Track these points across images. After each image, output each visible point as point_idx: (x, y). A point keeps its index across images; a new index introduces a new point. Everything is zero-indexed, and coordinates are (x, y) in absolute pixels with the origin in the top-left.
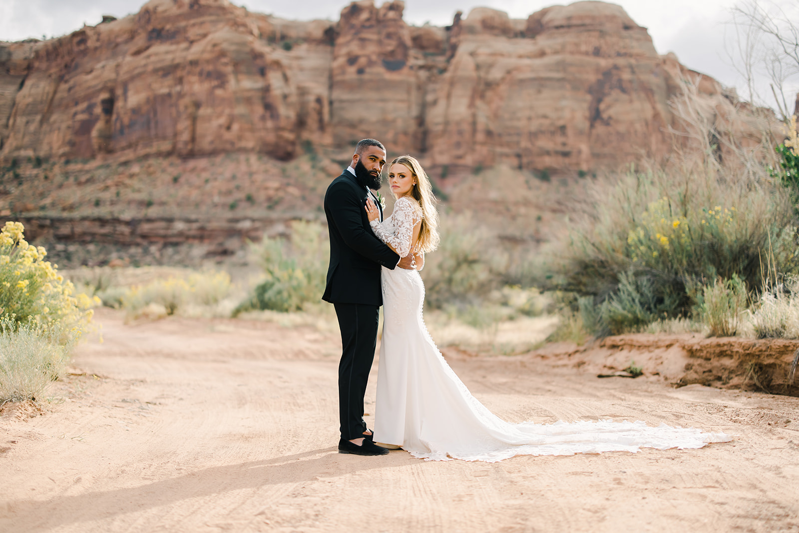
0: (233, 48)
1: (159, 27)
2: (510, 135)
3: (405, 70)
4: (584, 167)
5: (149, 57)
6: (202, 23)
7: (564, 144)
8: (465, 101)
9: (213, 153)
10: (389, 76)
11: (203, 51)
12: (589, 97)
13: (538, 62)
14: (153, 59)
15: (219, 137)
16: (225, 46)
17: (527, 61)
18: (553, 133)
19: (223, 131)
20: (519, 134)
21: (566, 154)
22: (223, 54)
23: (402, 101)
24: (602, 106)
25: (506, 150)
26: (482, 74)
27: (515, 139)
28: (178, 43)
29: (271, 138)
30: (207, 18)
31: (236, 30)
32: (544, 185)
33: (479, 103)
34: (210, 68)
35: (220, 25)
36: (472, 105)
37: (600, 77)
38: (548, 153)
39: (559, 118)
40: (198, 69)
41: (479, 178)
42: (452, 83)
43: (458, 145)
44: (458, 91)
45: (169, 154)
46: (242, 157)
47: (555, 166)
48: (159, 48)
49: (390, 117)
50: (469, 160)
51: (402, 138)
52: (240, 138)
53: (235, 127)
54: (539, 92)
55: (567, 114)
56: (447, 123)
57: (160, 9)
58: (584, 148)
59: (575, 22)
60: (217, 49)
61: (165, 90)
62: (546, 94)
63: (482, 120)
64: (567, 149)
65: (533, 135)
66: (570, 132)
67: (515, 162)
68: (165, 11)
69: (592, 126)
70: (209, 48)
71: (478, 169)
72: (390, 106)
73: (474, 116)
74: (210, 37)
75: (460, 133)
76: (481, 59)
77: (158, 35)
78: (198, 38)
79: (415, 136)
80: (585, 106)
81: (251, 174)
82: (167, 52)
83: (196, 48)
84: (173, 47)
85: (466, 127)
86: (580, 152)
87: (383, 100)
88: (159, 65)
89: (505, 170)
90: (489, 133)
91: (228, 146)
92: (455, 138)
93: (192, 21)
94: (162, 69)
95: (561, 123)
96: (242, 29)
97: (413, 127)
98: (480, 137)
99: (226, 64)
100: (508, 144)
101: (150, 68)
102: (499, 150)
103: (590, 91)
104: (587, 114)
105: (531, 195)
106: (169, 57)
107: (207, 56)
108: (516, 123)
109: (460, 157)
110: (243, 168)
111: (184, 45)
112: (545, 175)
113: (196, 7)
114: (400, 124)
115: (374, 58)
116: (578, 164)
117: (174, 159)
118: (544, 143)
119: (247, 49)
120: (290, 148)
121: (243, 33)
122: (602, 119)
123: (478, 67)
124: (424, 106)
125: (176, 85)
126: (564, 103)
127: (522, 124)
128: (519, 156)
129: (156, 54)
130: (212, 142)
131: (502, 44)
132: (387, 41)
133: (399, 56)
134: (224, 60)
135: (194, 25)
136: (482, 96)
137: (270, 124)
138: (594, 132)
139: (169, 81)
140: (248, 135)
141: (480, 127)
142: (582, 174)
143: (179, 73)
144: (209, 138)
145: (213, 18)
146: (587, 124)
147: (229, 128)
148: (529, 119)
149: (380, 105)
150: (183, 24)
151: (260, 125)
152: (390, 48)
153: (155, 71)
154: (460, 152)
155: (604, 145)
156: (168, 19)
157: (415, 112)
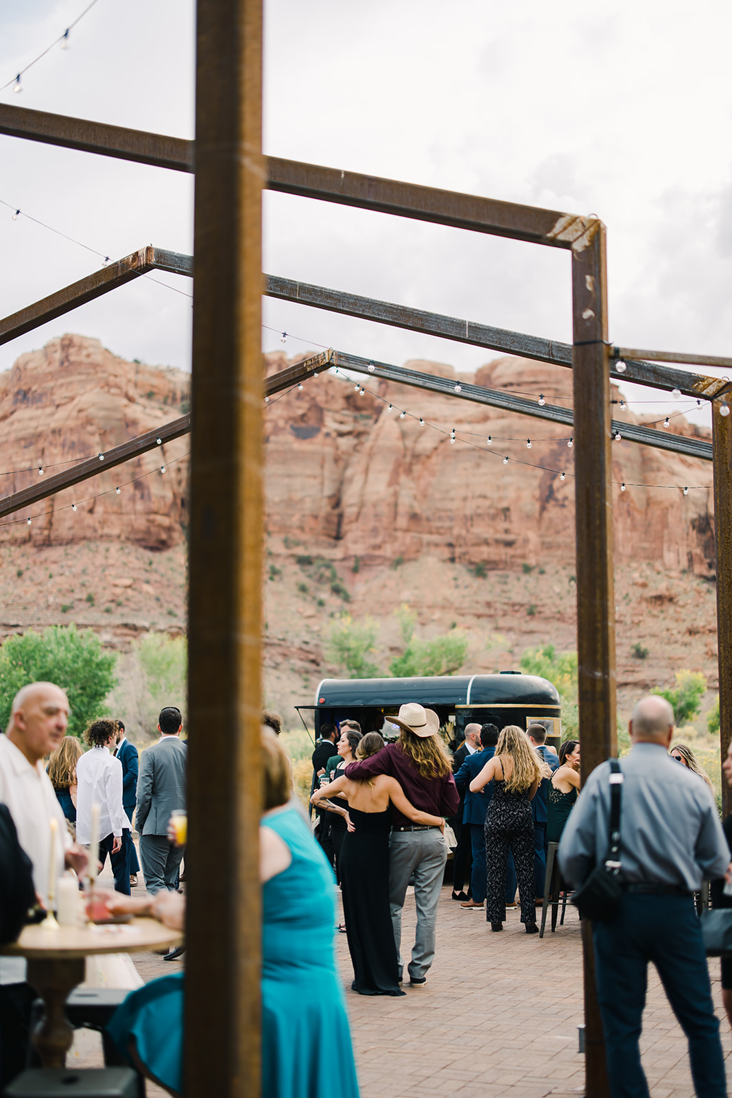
0: (102, 413)
1: (25, 388)
2: (440, 519)
3: (320, 438)
4: (532, 561)
5: (12, 424)
6: (70, 383)
7: (507, 531)
8: (385, 477)
9: (71, 541)
10: (298, 445)
11: (68, 418)
12: (540, 473)
13: (479, 428)
14: (16, 426)
15: (79, 521)
16: (92, 411)
17: (465, 427)
18: (494, 517)
19: (85, 514)
20: (451, 519)
21: (509, 544)
22: (89, 421)
23: (315, 477)
24: (556, 484)
25: (435, 538)
26: (409, 443)
27: (447, 524)
28: (44, 407)
29: (141, 523)
30: (75, 378)
31: (108, 392)
32: (477, 583)
33: (403, 479)
34: (74, 438)
35: (89, 387)
36: (393, 481)
37: (555, 447)
38: (486, 542)
39: (501, 499)
40: (60, 440)
41: (396, 574)
42: (371, 456)
43: (375, 531)
44: (377, 465)
45: (25, 541)
46: (102, 546)
47: (494, 557)
48: (24, 413)
49: (297, 496)
50: (388, 551)
51: (310, 523)
52: (103, 523)
53: (99, 509)
54: (478, 466)
55: (511, 494)
56: (362, 505)
57: (30, 366)
58: (533, 536)
59: (526, 379)
60: (83, 415)
61: (26, 465)
62: (486, 468)
63: (405, 500)
64: (510, 537)
65: (470, 520)
66: (514, 515)
67: (446, 553)
68: (35, 368)
69: (543, 509)
70: (74, 414)
71: (398, 562)
72: (297, 482)
73: (396, 494)
74: (76, 401)
75: (377, 516)
76: (410, 424)
77: (24, 396)
78: (63, 401)
79: (328, 519)
80: (535, 483)
81: (105, 568)
82: (31, 419)
83: (62, 413)
84: (39, 412)
85: (384, 509)
86: (526, 541)
87: (289, 476)
88: (21, 434)
89: (432, 562)
90: (414, 517)
91: (89, 533)
92: (372, 523)
93: (61, 381)
94: (24, 439)
95: (504, 504)
96: (113, 390)
97: (325, 508)
98: (402, 522)
99: (92, 434)
100: (438, 532)
101: (12, 437)
102: (426, 537)
103: (541, 466)
104: (537, 493)
105: (454, 595)
106: (33, 424)
107: (71, 423)
108: (449, 505)
109: (378, 547)
110: (100, 560)
111: (49, 410)
112: (480, 570)
113: (66, 364)
114: (308, 505)
115: (281, 423)
116: (523, 557)
117: (28, 548)
118: (482, 530)
119: (119, 416)
120: (164, 536)
121: (114, 395)
122: (556, 500)
123: (404, 435)
124: (341, 483)
125: (37, 458)
126: (508, 479)
127: (455, 505)
128: (451, 545)
129: (19, 421)
130: (71, 528)
131: (437, 406)
132: (298, 403)
133: (312, 422)
134: (90, 428)
135: (62, 385)
136: (409, 471)
137: (140, 506)
138: (546, 515)
139: (31, 452)
140: (113, 518)
141: (402, 509)
142: (527, 569)
143: (41, 444)
144: (68, 524)
145: (83, 377)
146: (537, 506)
147: (91, 511)
148: (465, 499)
149: (286, 481)
150: (51, 384)
151: (129, 507)
152: (300, 412)
153: (18, 440)
154: (378, 541)
155: (558, 532)
156: (36, 379)
157: (329, 490)
